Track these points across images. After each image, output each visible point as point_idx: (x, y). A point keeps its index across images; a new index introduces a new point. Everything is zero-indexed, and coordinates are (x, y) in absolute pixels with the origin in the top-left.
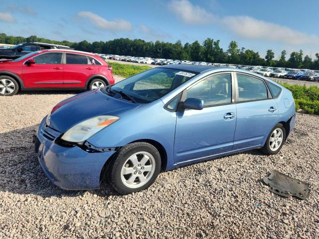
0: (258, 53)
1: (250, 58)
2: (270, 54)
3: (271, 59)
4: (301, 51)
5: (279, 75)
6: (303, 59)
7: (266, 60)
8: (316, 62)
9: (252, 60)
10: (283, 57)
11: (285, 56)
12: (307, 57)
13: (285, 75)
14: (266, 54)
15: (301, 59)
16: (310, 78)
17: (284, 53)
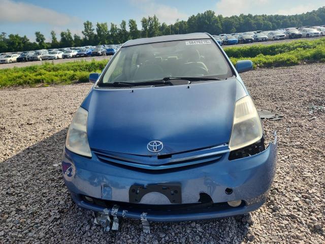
0: (25, 37)
1: (19, 43)
2: (40, 37)
3: (42, 41)
4: (68, 30)
5: (71, 55)
6: (73, 38)
7: (38, 43)
8: (85, 39)
9: (22, 45)
10: (54, 39)
11: (56, 37)
12: (75, 36)
13: (77, 54)
14: (36, 38)
15: (71, 38)
16: (99, 53)
17: (53, 33)
